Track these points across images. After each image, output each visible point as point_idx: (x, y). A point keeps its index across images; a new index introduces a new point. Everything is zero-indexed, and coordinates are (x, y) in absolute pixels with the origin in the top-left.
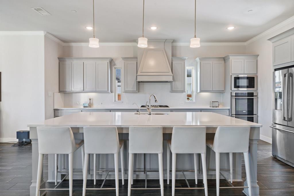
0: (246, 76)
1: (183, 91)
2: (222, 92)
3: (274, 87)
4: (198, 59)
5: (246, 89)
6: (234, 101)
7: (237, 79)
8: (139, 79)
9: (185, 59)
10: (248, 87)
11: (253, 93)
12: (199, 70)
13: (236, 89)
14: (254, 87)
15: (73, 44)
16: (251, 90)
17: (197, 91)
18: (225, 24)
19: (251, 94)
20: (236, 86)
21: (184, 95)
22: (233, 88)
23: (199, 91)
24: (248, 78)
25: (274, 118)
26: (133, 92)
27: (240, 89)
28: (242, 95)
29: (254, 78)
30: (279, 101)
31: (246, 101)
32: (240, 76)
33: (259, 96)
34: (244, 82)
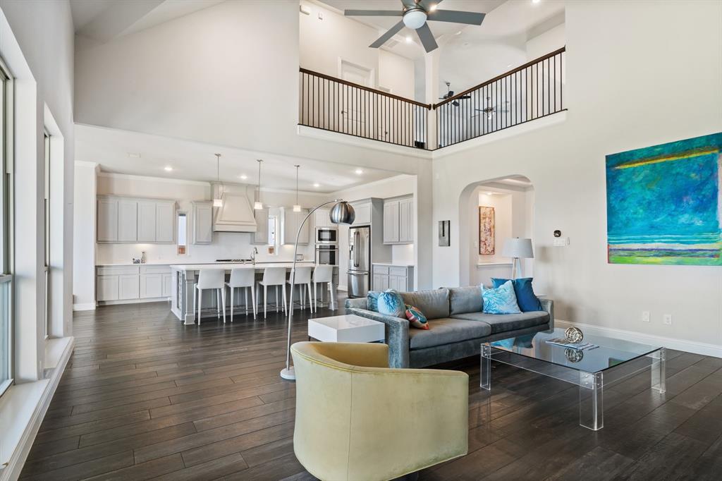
0: (328, 229)
1: (266, 243)
2: (306, 245)
3: (349, 242)
4: (282, 209)
5: (328, 242)
6: (318, 253)
7: (320, 231)
8: (217, 228)
9: (268, 208)
10: (330, 240)
11: (334, 246)
12: (283, 219)
13: (319, 242)
14: (335, 240)
15: (115, 176)
16: (332, 243)
17: (280, 243)
18: (312, 182)
19: (333, 247)
20: (320, 239)
21: (266, 248)
22: (317, 241)
23: (282, 243)
24: (330, 231)
25: (350, 266)
26: (208, 244)
27: (323, 242)
28: (325, 248)
29: (335, 231)
30: (352, 252)
31: (328, 254)
32: (323, 229)
33: (340, 249)
34: (326, 235)
